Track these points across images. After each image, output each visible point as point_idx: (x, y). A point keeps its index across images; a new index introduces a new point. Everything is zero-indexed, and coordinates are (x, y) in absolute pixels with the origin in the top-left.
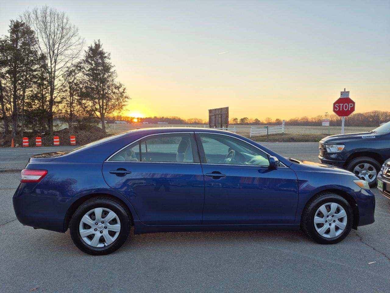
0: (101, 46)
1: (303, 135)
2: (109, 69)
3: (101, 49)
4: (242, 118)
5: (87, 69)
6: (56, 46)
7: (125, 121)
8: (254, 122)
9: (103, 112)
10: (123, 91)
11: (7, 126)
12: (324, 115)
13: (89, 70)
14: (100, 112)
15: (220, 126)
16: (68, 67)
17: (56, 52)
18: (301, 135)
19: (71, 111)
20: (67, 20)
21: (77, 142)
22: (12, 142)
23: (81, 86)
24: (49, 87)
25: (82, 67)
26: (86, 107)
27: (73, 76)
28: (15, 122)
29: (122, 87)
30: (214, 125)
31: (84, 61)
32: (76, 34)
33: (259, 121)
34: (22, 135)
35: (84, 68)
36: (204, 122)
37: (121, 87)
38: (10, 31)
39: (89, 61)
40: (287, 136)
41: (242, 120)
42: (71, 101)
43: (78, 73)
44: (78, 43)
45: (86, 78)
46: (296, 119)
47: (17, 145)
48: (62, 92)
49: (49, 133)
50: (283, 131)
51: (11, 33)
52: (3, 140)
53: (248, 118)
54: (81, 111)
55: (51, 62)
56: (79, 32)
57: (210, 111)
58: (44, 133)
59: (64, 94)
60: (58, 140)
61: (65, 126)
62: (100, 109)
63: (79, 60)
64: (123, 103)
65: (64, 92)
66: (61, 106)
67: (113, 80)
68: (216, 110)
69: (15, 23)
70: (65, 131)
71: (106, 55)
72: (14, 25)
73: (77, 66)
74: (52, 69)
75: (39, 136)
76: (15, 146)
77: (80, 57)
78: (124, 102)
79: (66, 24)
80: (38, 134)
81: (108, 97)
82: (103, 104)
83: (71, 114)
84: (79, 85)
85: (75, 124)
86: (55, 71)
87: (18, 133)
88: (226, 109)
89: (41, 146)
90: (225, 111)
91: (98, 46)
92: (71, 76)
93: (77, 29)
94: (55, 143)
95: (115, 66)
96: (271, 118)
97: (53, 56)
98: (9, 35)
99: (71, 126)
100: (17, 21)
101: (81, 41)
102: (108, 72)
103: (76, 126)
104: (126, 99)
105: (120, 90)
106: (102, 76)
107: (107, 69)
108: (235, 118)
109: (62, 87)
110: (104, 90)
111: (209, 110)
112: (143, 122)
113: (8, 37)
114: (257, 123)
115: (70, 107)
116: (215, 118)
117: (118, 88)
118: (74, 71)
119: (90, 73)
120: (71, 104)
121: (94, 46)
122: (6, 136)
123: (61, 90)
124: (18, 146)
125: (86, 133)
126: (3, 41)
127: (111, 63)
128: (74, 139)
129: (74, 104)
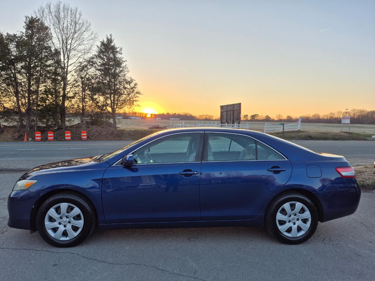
0: (113, 41)
1: (321, 133)
2: (121, 64)
3: (112, 44)
4: (253, 115)
5: (99, 64)
6: (69, 42)
7: (139, 117)
8: (265, 118)
9: (114, 107)
10: (134, 86)
11: (21, 120)
12: (336, 113)
13: (101, 66)
14: (111, 107)
15: (232, 123)
16: (80, 62)
17: (69, 47)
18: (319, 133)
19: (83, 106)
20: (80, 15)
21: (88, 137)
22: (25, 136)
23: (93, 81)
24: (62, 83)
25: (94, 62)
26: (98, 102)
27: (85, 71)
28: (29, 116)
29: (134, 81)
30: (226, 121)
31: (96, 57)
32: (88, 29)
33: (270, 118)
34: (36, 129)
35: (96, 63)
36: (214, 119)
37: (132, 81)
38: (25, 27)
39: (101, 56)
40: (304, 134)
41: (253, 116)
42: (83, 96)
43: (91, 68)
44: (90, 38)
45: (98, 73)
46: (307, 116)
47: (30, 139)
48: (75, 87)
49: (61, 127)
50: (299, 129)
51: (27, 29)
52: (17, 134)
53: (258, 115)
54: (93, 106)
55: (64, 57)
56: (91, 27)
57: (222, 107)
58: (57, 128)
59: (77, 89)
60: (69, 135)
61: (76, 121)
62: (111, 105)
63: (91, 56)
64: (135, 99)
65: (77, 87)
66: (73, 101)
67: (124, 76)
68: (227, 106)
69: (30, 19)
70: (78, 126)
71: (118, 50)
72: (29, 21)
73: (89, 62)
74: (64, 65)
75: (51, 131)
76: (28, 140)
77: (92, 52)
78: (135, 97)
79: (79, 19)
80: (51, 128)
81: (119, 92)
82: (114, 99)
83: (83, 110)
84: (90, 80)
85: (88, 119)
86: (68, 67)
87: (31, 127)
88: (238, 105)
89: (53, 140)
90: (237, 106)
91: (110, 41)
92: (83, 71)
93: (90, 24)
94: (66, 138)
95: (126, 61)
96: (282, 115)
97: (66, 52)
98: (24, 31)
99: (83, 121)
100: (32, 16)
101: (93, 36)
102: (120, 67)
103: (89, 121)
104: (138, 95)
105: (131, 85)
106: (113, 70)
107: (118, 63)
108: (245, 115)
109: (74, 82)
110: (115, 85)
111: (220, 106)
112: (156, 118)
113: (23, 33)
114: (268, 120)
115: (82, 102)
116: (227, 114)
117: (129, 83)
118: (86, 66)
119: (102, 68)
120: (83, 100)
121: (105, 40)
122: (20, 130)
123: (73, 85)
124: (31, 141)
125: (97, 128)
126: (19, 37)
127: (123, 58)
128: (85, 134)
129: (86, 99)
